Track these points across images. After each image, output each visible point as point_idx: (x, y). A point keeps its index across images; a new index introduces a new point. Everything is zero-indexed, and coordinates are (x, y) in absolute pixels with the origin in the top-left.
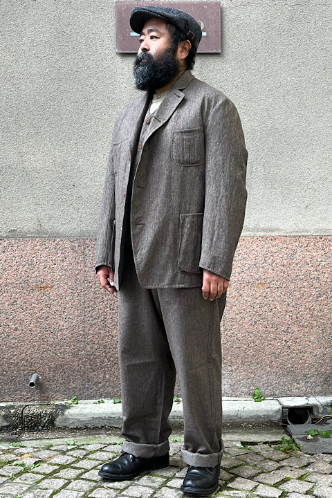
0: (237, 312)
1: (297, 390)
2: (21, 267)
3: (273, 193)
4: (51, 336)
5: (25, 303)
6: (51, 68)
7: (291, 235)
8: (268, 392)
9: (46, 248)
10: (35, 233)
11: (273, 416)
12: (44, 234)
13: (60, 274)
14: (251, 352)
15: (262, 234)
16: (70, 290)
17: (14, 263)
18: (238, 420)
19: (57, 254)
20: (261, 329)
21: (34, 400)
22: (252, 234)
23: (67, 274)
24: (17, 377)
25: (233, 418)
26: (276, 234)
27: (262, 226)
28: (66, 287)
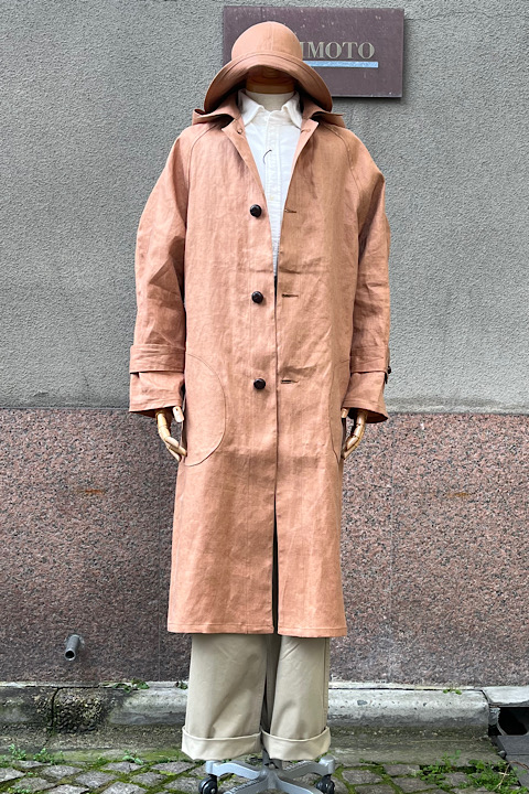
0: (417, 540)
1: (515, 676)
2: (55, 456)
3: (485, 340)
4: (102, 572)
5: (60, 516)
6: (112, 120)
7: (513, 411)
8: (465, 676)
9: (97, 426)
10: (78, 399)
11: (472, 719)
12: (94, 400)
13: (120, 469)
14: (438, 609)
15: (463, 409)
16: (135, 498)
17: (43, 449)
18: (415, 724)
19: (115, 435)
20: (456, 572)
21: (71, 679)
22: (447, 409)
23: (131, 469)
24: (45, 639)
25: (406, 720)
26: (488, 409)
27: (463, 395)
28: (129, 492)
